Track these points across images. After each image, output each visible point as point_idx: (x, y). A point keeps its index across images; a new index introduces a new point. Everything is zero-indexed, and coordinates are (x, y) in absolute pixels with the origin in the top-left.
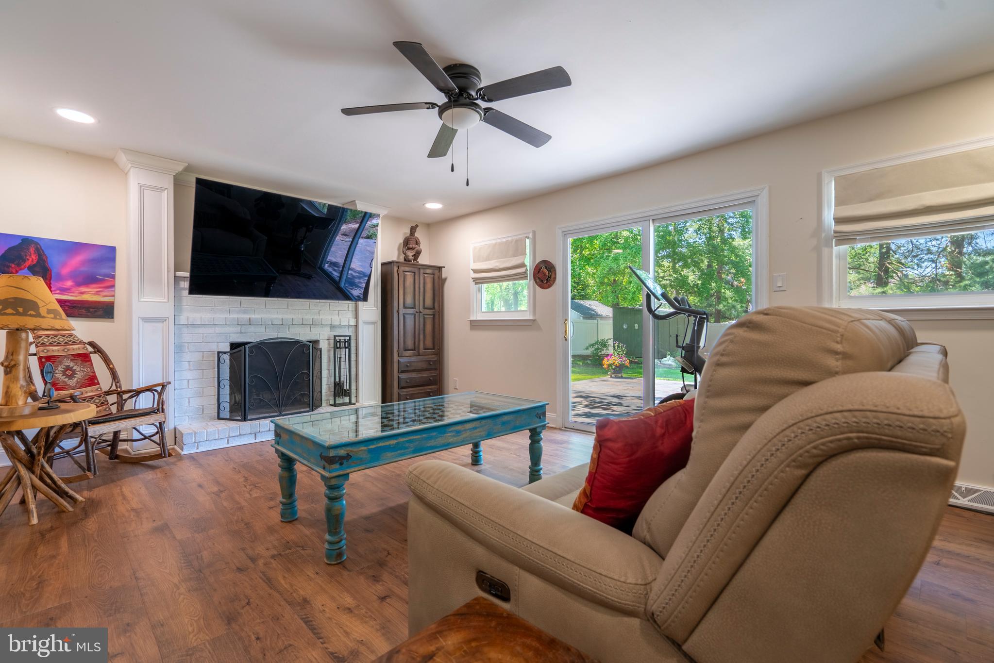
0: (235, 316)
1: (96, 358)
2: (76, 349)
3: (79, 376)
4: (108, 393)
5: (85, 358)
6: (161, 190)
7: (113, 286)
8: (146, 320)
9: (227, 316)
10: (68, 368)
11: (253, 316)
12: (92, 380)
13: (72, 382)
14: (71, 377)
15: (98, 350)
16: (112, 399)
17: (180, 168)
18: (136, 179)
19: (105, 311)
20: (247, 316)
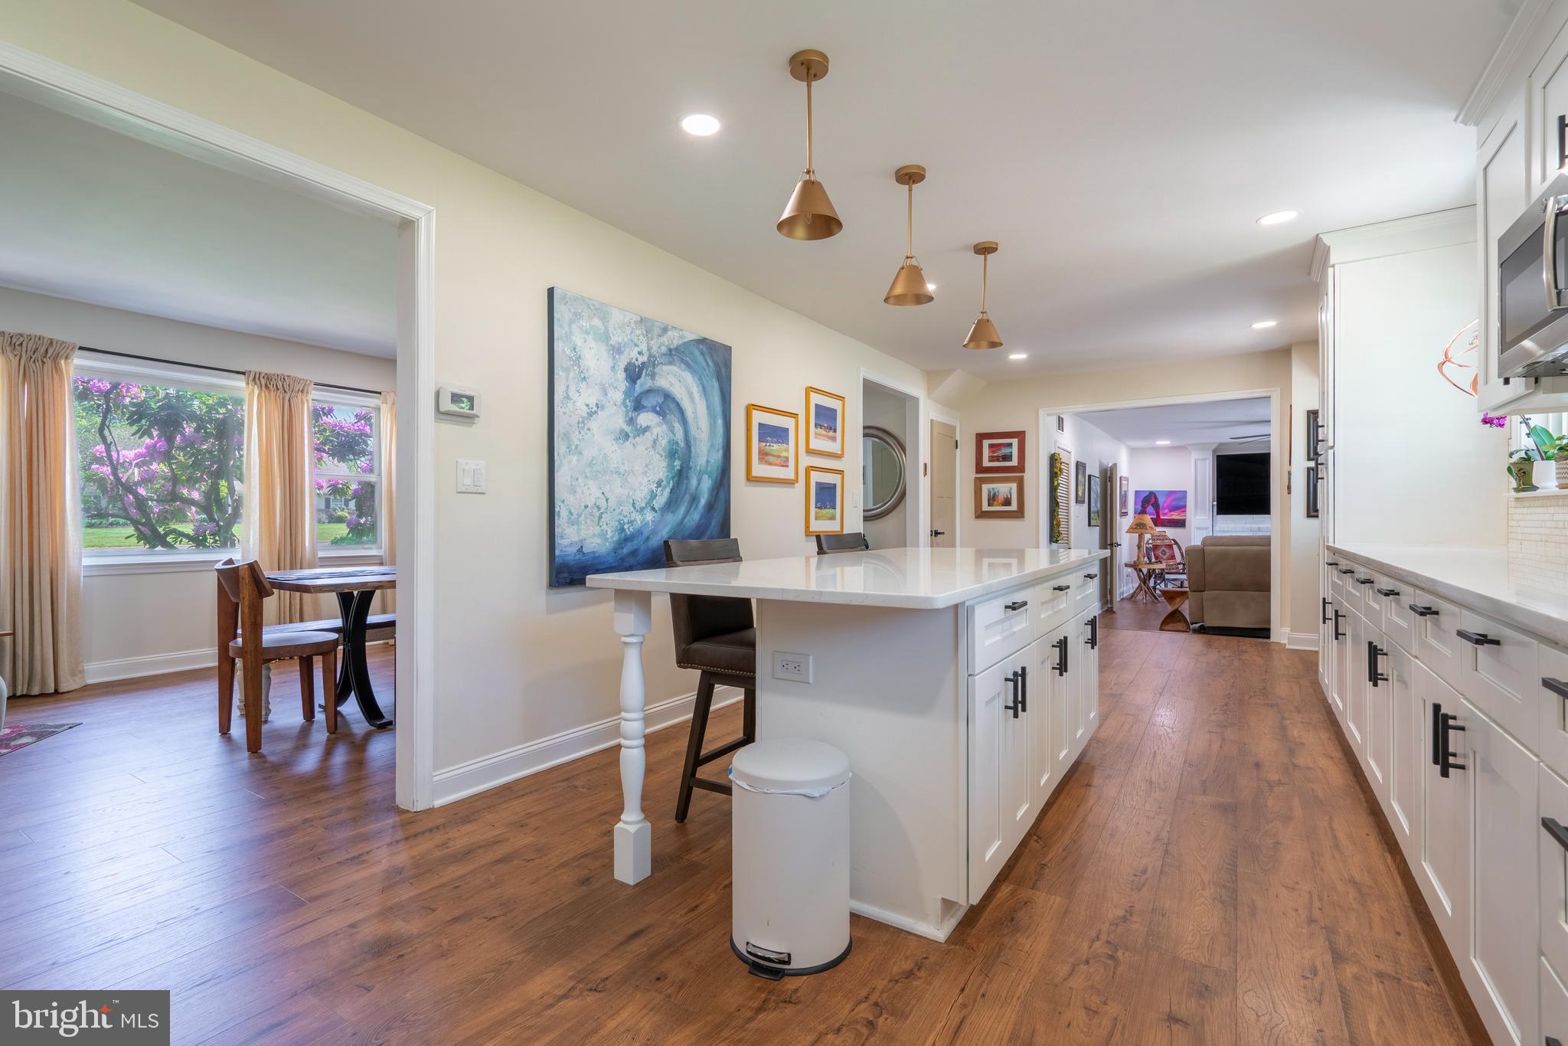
0: (1250, 526)
1: (1175, 547)
2: (1167, 542)
3: (1168, 554)
4: (1179, 564)
5: (1170, 547)
6: (1205, 459)
7: (1185, 511)
8: (1199, 528)
9: (1245, 526)
10: (1163, 551)
11: (1261, 526)
12: (1173, 557)
13: (1165, 557)
14: (1164, 555)
15: (1176, 543)
16: (1181, 567)
17: (1215, 446)
18: (1195, 455)
19: (1181, 524)
20: (1257, 526)
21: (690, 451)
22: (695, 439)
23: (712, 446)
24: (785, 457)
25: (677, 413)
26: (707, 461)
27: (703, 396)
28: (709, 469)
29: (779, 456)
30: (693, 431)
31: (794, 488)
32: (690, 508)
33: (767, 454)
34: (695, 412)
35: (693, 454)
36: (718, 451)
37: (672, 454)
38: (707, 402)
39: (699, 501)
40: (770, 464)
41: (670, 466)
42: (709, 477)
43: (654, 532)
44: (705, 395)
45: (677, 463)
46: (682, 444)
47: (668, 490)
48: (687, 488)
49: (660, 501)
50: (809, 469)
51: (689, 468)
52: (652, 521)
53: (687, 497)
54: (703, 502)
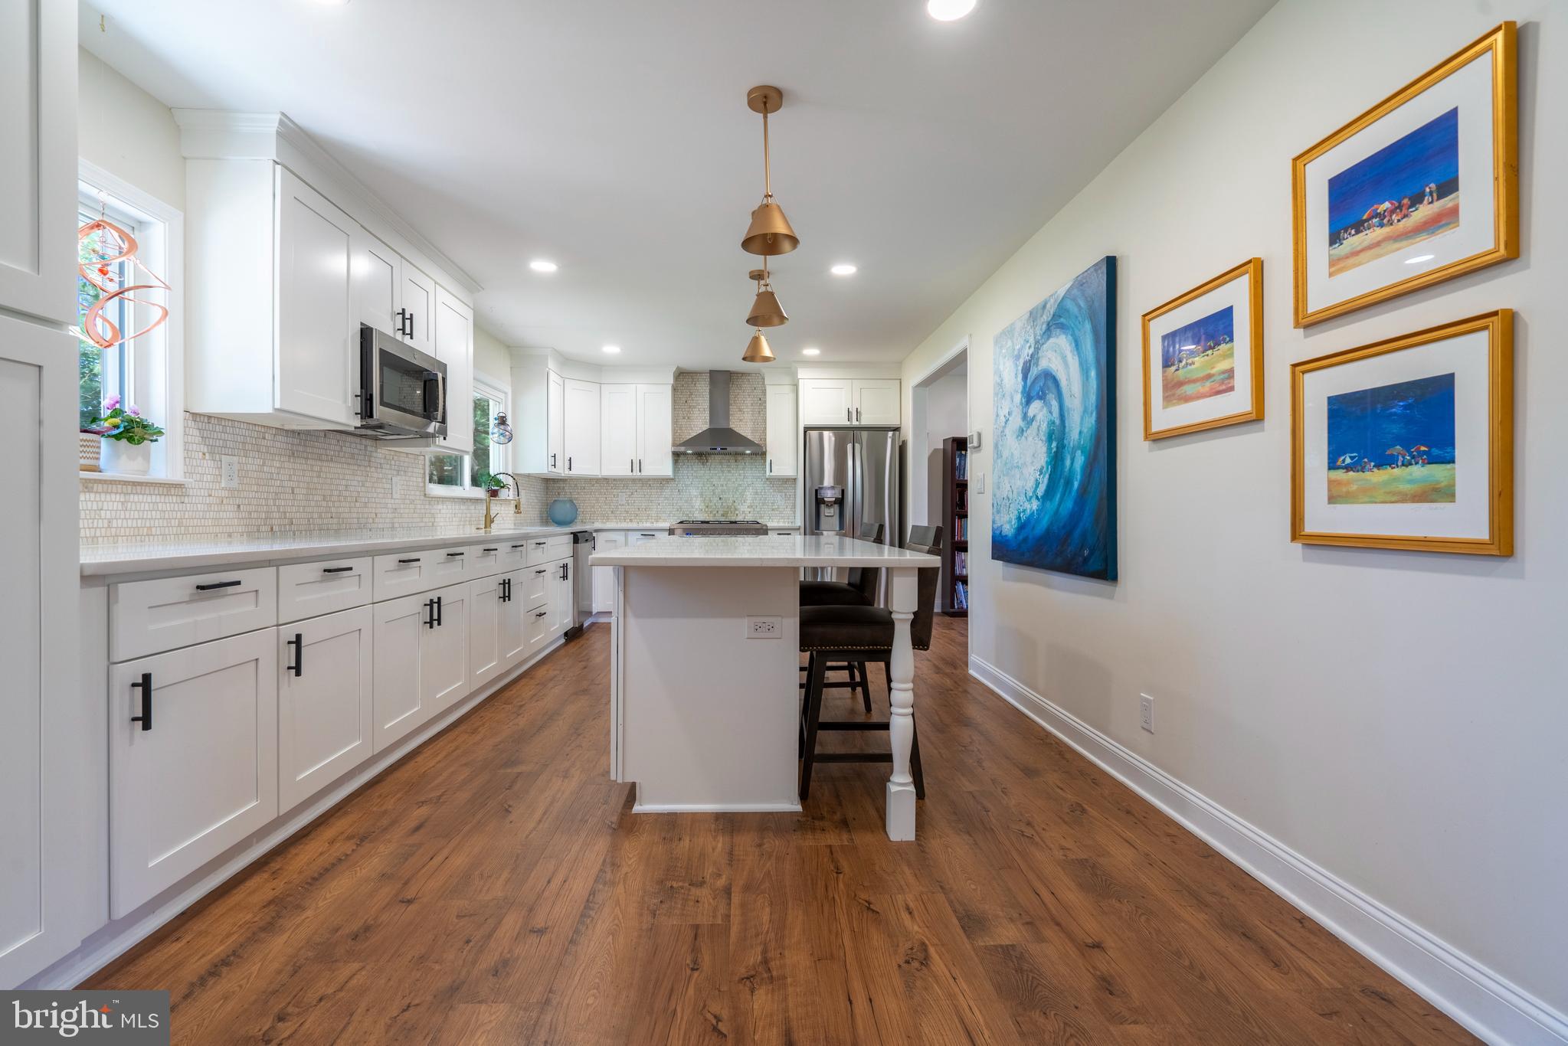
21: (1064, 427)
22: (1068, 409)
23: (1085, 411)
24: (1224, 372)
25: (1054, 390)
26: (1080, 432)
27: (1076, 353)
28: (1082, 442)
29: (1209, 376)
30: (1067, 402)
31: (1263, 430)
32: (1064, 495)
33: (1181, 384)
34: (1068, 379)
35: (1067, 430)
36: (1092, 413)
37: (1050, 438)
38: (1079, 357)
39: (1073, 485)
40: (1187, 399)
41: (1049, 449)
42: (1082, 452)
43: (1038, 520)
44: (1077, 349)
45: (1054, 444)
46: (1058, 422)
47: (1047, 476)
48: (1061, 471)
49: (1041, 491)
50: (1300, 368)
51: (1064, 447)
52: (1037, 510)
53: (1062, 481)
54: (1076, 484)
